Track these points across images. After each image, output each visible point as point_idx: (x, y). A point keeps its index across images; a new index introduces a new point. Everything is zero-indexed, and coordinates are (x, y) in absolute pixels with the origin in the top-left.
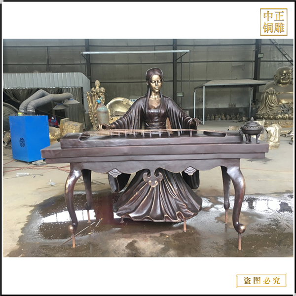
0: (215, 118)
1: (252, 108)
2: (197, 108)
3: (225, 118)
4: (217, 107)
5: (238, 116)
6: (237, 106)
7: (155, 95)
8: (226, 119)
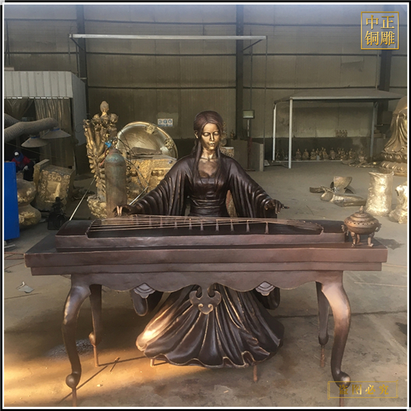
0: (310, 155)
1: (375, 139)
2: (278, 136)
3: (327, 156)
4: (313, 136)
5: (350, 152)
6: (349, 135)
7: (209, 154)
8: (330, 158)
